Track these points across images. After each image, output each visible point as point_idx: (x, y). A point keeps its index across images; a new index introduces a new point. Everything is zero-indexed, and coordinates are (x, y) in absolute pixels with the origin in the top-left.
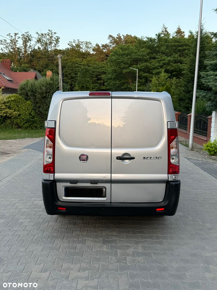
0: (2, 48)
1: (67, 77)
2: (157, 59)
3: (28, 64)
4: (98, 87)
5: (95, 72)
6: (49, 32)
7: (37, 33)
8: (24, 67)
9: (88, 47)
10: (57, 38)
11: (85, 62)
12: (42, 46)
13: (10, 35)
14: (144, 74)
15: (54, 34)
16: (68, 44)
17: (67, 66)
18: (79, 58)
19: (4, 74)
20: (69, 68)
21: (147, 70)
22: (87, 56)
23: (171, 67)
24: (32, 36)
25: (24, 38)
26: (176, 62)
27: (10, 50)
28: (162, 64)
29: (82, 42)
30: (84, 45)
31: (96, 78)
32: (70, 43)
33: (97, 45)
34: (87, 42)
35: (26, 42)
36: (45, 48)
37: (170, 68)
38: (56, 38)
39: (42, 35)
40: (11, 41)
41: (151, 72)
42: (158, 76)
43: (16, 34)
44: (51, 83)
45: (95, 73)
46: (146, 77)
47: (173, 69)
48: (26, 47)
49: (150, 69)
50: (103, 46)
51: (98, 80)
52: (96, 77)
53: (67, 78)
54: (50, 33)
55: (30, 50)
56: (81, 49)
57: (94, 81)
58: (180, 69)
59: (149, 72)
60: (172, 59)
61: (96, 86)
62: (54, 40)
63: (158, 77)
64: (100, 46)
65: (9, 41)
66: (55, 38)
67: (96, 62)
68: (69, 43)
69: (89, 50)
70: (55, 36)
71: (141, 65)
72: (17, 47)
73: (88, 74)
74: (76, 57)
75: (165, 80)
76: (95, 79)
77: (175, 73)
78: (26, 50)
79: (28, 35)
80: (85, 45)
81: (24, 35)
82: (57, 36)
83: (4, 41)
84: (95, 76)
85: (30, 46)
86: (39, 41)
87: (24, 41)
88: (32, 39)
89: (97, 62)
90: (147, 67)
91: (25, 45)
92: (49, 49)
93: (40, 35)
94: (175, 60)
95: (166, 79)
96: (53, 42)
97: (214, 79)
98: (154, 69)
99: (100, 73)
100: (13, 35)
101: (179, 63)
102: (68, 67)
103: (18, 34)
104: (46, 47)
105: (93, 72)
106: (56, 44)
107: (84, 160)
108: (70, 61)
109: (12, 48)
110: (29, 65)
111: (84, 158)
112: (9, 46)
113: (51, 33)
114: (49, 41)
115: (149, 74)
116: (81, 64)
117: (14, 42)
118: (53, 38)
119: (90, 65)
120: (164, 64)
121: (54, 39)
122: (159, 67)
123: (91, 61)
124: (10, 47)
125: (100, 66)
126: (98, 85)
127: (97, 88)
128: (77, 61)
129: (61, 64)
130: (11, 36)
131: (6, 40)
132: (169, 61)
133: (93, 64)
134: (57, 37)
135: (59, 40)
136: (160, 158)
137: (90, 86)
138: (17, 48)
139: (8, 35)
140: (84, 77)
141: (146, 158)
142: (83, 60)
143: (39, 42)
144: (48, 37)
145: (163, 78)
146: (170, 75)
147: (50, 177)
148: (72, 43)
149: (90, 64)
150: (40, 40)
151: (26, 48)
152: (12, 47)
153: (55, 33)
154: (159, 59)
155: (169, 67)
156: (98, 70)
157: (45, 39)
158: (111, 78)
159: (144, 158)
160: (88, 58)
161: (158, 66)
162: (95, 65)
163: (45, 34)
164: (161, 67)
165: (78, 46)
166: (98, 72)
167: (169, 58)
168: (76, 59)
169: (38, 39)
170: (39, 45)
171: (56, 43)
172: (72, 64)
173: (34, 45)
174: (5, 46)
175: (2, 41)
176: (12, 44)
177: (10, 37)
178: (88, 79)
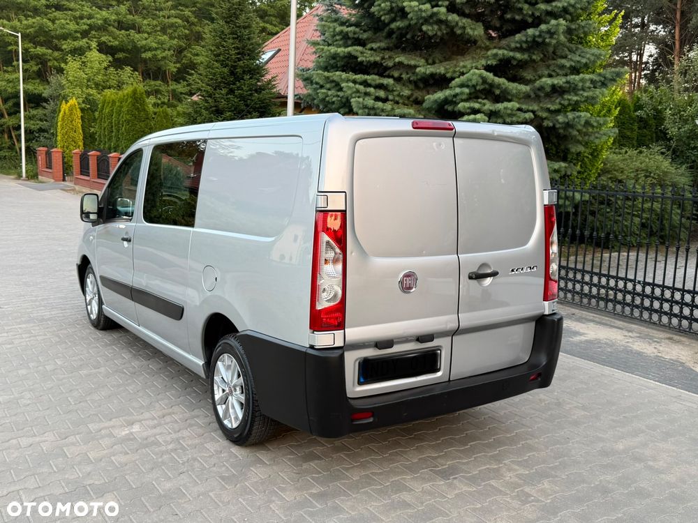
2: (70, 12)
14: (35, 48)
21: (42, 39)
23: (111, 39)
26: (121, 25)
28: (86, 27)
37: (110, 41)
41: (56, 45)
42: (81, 58)
46: (40, 59)
47: (117, 43)
49: (52, 37)
58: (135, 47)
59: (48, 44)
60: (113, 18)
63: (83, 62)
71: (25, 22)
75: (103, 72)
77: (124, 54)
90: (41, 30)
94: (119, 22)
95: (106, 69)
97: (355, 90)
98: (64, 37)
101: (133, 31)
115: (50, 51)
120: (91, 27)
122: (79, 35)
132: (105, 20)
145: (96, 65)
146: (110, 58)
147: (335, 339)
154: (77, 14)
155: (107, 37)
161: (76, 32)
164: (85, 34)
167: (104, 13)
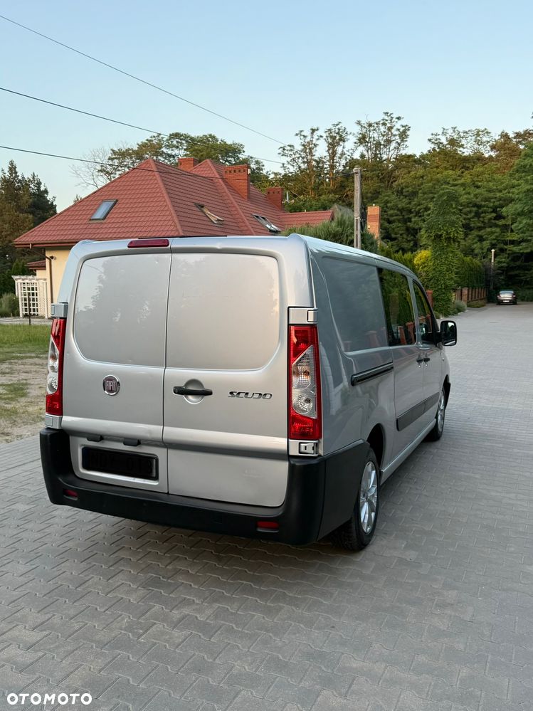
0: (283, 164)
1: (420, 216)
3: (335, 192)
4: (497, 237)
5: (492, 200)
6: (386, 118)
7: (359, 123)
8: (325, 200)
9: (479, 143)
10: (404, 128)
11: (467, 178)
12: (368, 151)
13: (303, 133)
15: (397, 120)
16: (430, 140)
17: (420, 191)
18: (452, 169)
19: (264, 218)
20: (425, 196)
22: (474, 162)
24: (347, 130)
25: (331, 137)
27: (300, 167)
29: (466, 133)
30: (470, 138)
31: (494, 215)
32: (433, 136)
33: (505, 136)
34: (479, 131)
35: (334, 147)
36: (376, 155)
38: (402, 129)
39: (370, 125)
40: (304, 145)
43: (313, 131)
44: (337, 232)
45: (490, 201)
48: (334, 157)
50: (518, 135)
51: (499, 217)
52: (494, 211)
53: (420, 219)
54: (387, 120)
55: (343, 162)
56: (461, 149)
57: (486, 221)
61: (493, 233)
62: (395, 135)
64: (511, 135)
65: (299, 148)
66: (399, 130)
67: (496, 176)
68: (431, 137)
69: (482, 149)
70: (398, 125)
72: (315, 158)
73: (454, 206)
74: (446, 169)
76: (490, 216)
78: (333, 162)
79: (339, 129)
80: (473, 138)
81: (330, 130)
82: (404, 124)
83: (289, 148)
84: (490, 210)
85: (343, 154)
86: (362, 140)
87: (330, 144)
88: (348, 137)
89: (498, 176)
91: (333, 153)
92: (385, 157)
93: (364, 127)
96: (393, 138)
99: (505, 200)
100: (307, 132)
102: (424, 193)
103: (318, 130)
104: (378, 152)
105: (487, 200)
106: (399, 144)
107: (111, 391)
108: (429, 178)
109: (304, 162)
110: (337, 196)
111: (112, 385)
112: (299, 158)
113: (389, 118)
114: (385, 138)
116: (456, 182)
117: (308, 148)
118: (394, 131)
119: (480, 184)
121: (397, 133)
123: (483, 173)
124: (300, 160)
125: (504, 185)
126: (498, 230)
127: (493, 237)
128: (447, 176)
129: (359, 188)
130: (305, 136)
131: (293, 146)
133: (488, 181)
134: (403, 126)
135: (408, 133)
136: (268, 396)
137: (456, 235)
138: (315, 161)
139: (297, 135)
140: (444, 213)
141: (235, 394)
142: (462, 173)
143: (361, 143)
144: (382, 129)
147: (53, 421)
148: (438, 137)
149: (480, 182)
150: (364, 137)
151: (333, 160)
152: (305, 160)
153: (399, 118)
156: (498, 195)
157: (376, 135)
158: (522, 211)
159: (231, 393)
160: (477, 168)
162: (491, 184)
163: (377, 124)
165: (452, 142)
166: (500, 200)
168: (445, 173)
169: (361, 136)
170: (361, 149)
171: (399, 142)
172: (434, 184)
173: (351, 149)
174: (289, 159)
175: (284, 149)
176: (305, 152)
177: (302, 137)
178: (454, 218)
